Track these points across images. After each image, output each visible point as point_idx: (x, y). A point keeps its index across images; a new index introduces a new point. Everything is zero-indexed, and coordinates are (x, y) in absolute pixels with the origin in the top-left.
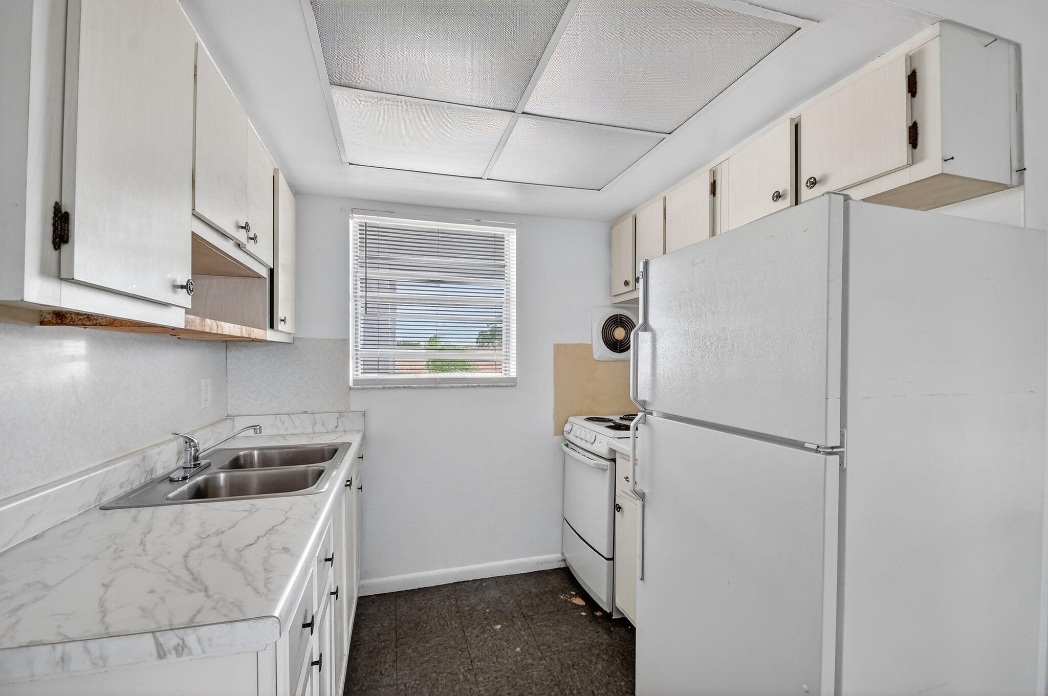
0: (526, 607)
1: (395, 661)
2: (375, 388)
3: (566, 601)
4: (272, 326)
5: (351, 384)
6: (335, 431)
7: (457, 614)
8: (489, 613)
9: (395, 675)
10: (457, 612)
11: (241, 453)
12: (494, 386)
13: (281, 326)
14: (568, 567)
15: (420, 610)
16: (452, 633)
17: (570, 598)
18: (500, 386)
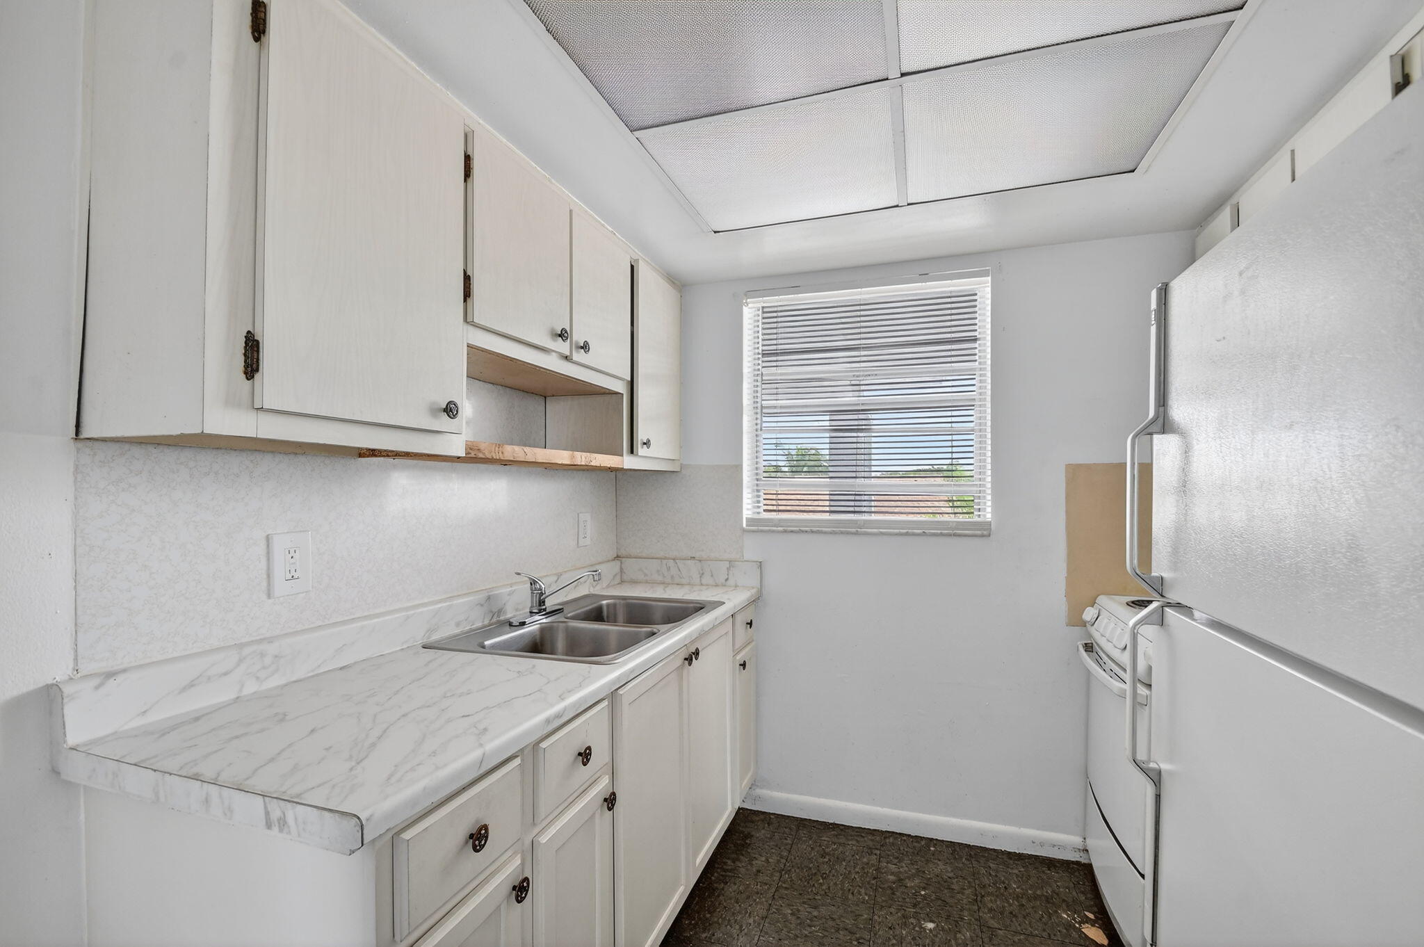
0: (991, 910)
1: (764, 918)
2: (773, 531)
3: (1069, 926)
4: (632, 452)
5: (744, 525)
6: (725, 586)
7: (873, 882)
8: (924, 897)
9: (756, 939)
10: (875, 878)
11: (604, 602)
12: (951, 535)
13: (642, 451)
14: (1091, 864)
15: (823, 856)
16: (854, 908)
17: (1080, 923)
18: (960, 535)
